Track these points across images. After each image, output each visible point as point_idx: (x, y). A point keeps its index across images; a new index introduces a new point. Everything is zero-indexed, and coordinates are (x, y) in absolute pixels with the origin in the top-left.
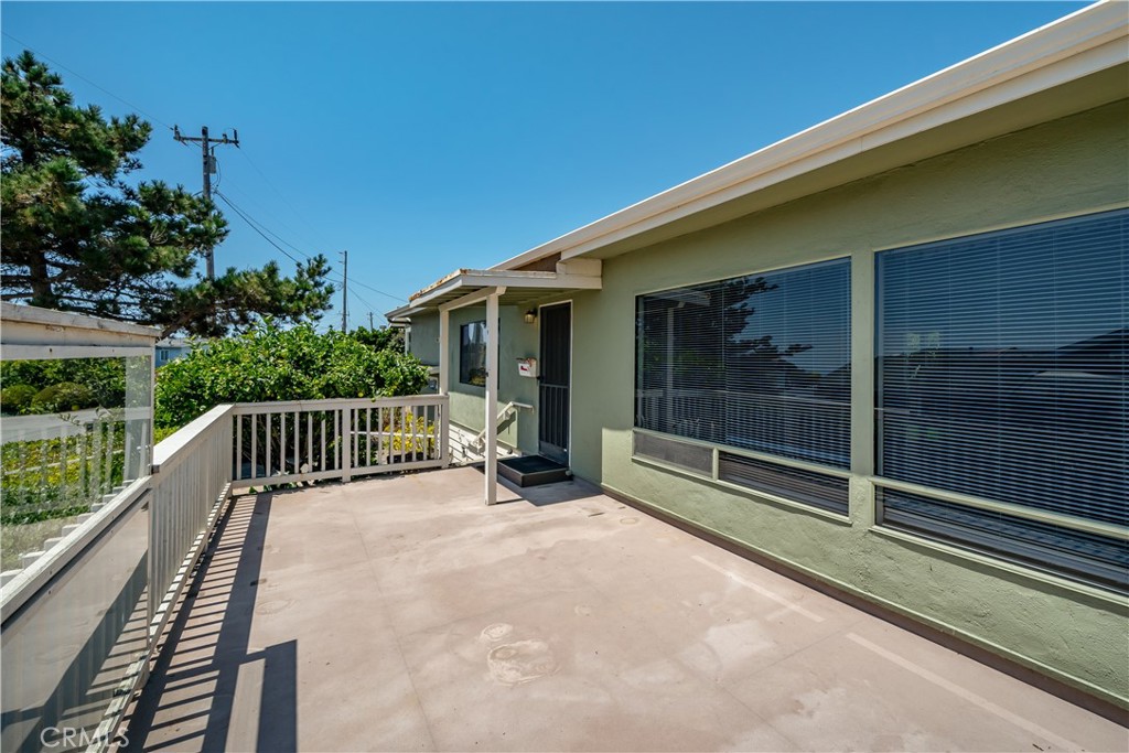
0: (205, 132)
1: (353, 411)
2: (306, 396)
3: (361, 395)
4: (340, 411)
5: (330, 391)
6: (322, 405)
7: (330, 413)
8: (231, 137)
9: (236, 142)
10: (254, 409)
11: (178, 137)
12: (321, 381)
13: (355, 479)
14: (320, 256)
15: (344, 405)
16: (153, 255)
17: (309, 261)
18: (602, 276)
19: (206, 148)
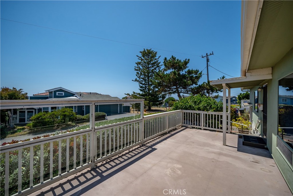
0: (207, 54)
1: (204, 114)
2: (194, 110)
3: (205, 110)
4: (201, 114)
5: (199, 109)
6: (198, 112)
7: (199, 114)
8: (212, 53)
9: (213, 54)
10: (186, 111)
11: (203, 57)
12: (197, 107)
13: (204, 129)
14: (224, 76)
15: (202, 113)
16: (187, 82)
17: (220, 78)
18: (272, 74)
19: (207, 57)
